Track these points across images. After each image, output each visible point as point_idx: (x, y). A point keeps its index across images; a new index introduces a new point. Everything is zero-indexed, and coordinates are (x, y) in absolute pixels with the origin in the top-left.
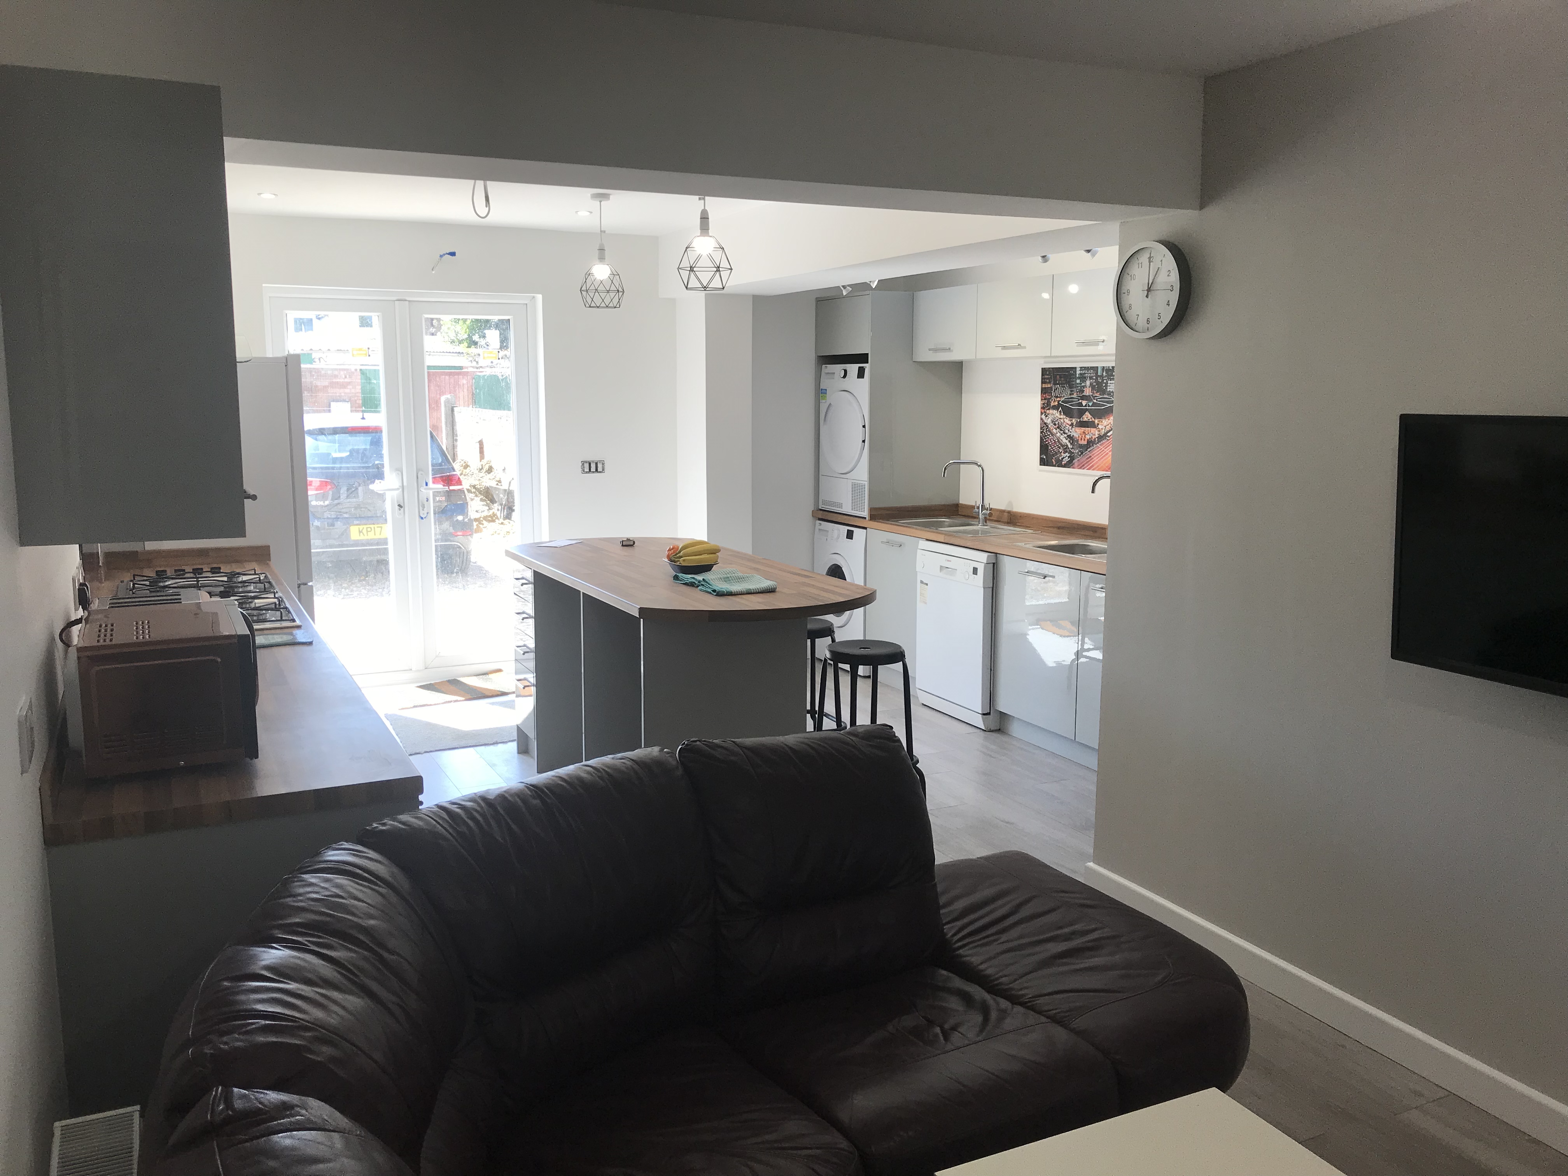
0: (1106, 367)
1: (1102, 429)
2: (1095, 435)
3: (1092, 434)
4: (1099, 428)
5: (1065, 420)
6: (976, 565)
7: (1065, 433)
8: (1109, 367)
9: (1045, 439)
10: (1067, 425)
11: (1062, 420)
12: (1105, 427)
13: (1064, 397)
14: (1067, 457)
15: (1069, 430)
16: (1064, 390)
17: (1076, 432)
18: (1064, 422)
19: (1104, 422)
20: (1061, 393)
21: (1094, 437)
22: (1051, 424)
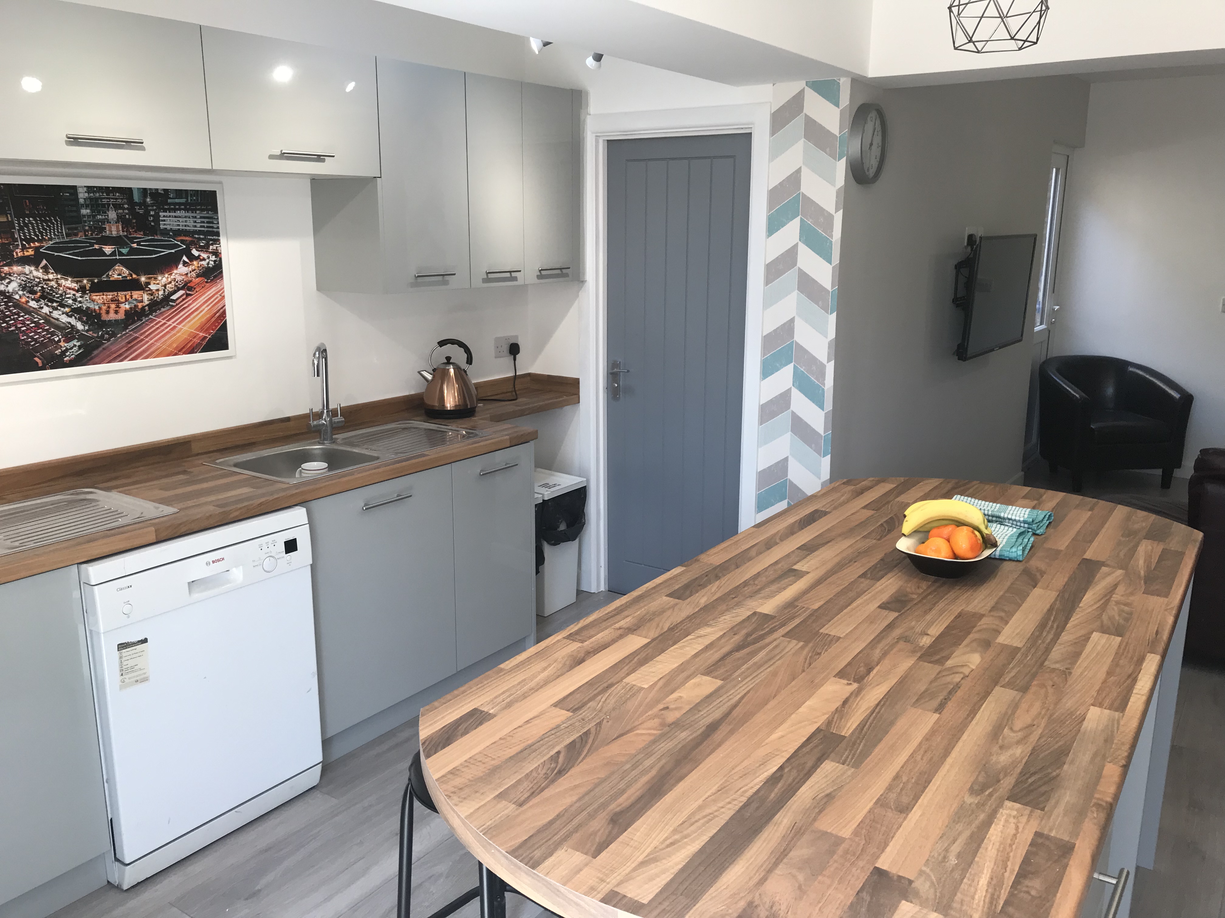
0: (150, 189)
1: (158, 290)
3: (136, 300)
4: (150, 290)
7: (63, 306)
10: (69, 291)
11: (53, 283)
13: (51, 239)
14: (76, 348)
15: (75, 300)
16: (49, 227)
17: (93, 301)
19: (160, 278)
20: (41, 233)
21: (140, 305)
22: (21, 293)
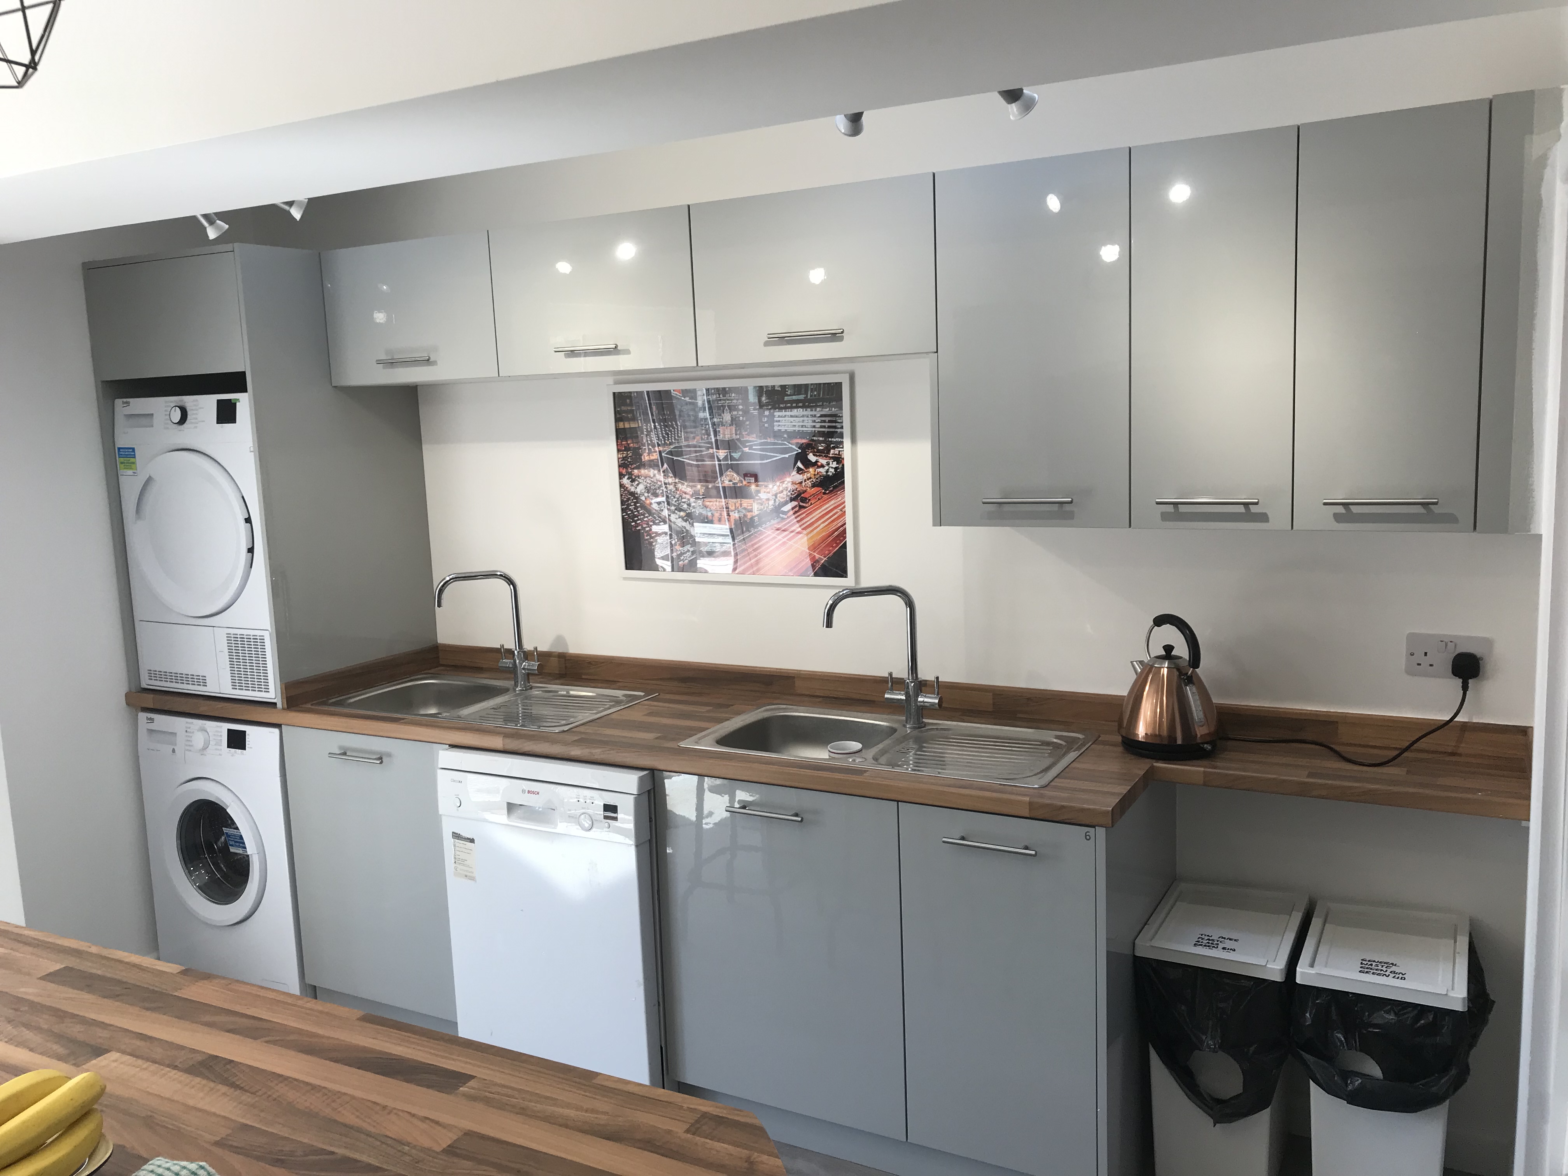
0: (767, 387)
1: (768, 500)
2: (751, 511)
3: (745, 509)
4: (760, 499)
5: (679, 486)
6: (611, 799)
7: (681, 510)
8: (774, 386)
9: (635, 521)
10: (684, 496)
11: (671, 487)
12: (776, 495)
13: (671, 444)
14: (689, 554)
15: (689, 505)
16: (671, 431)
17: (706, 507)
18: (677, 489)
19: (771, 486)
20: (664, 437)
21: (749, 515)
22: (646, 494)
